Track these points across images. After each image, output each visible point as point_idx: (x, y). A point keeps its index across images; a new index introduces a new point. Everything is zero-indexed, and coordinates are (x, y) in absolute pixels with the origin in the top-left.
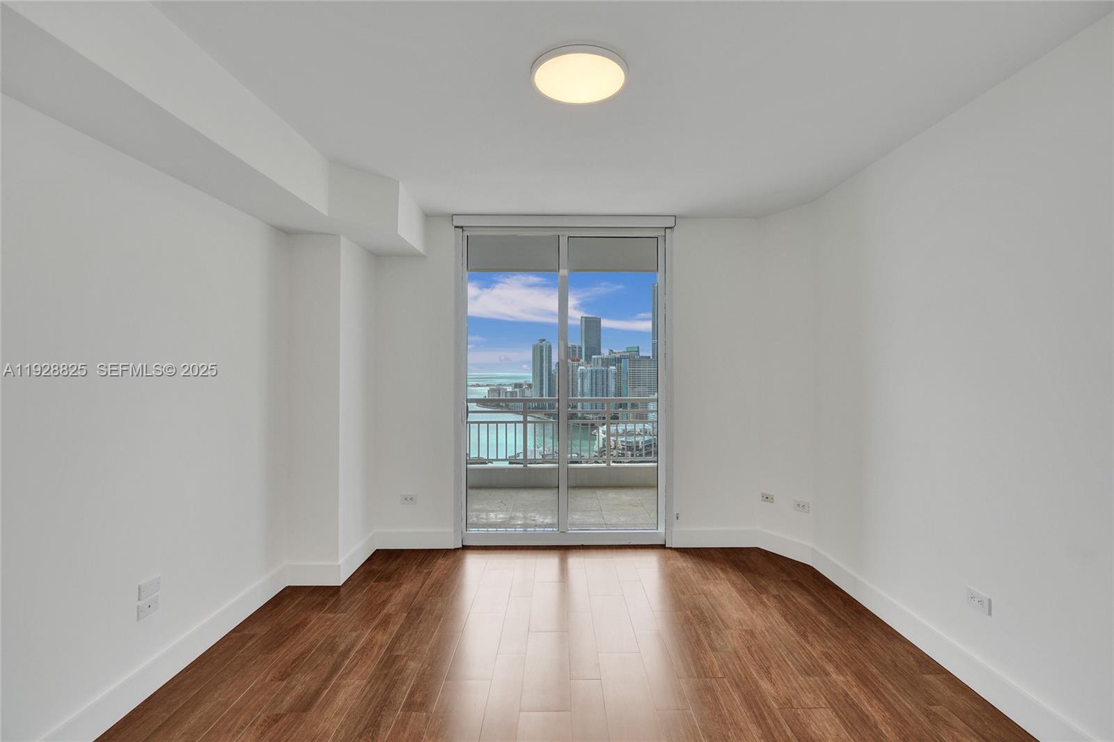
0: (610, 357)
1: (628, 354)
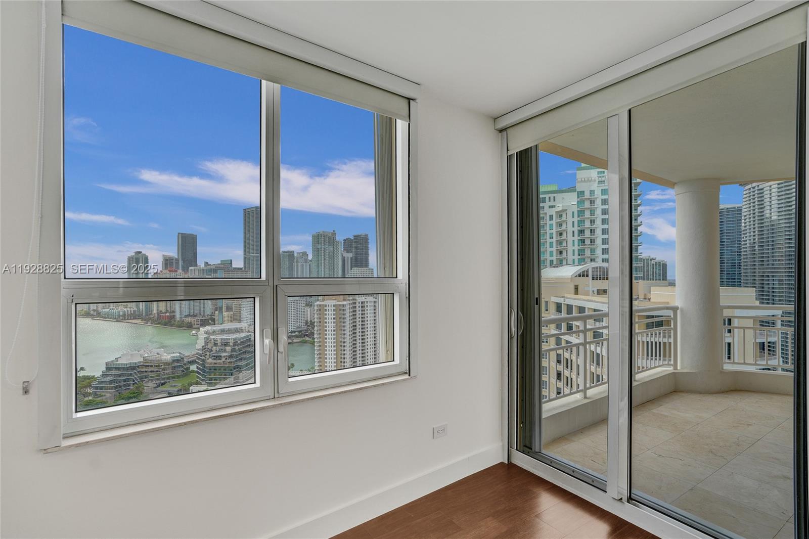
0: (206, 268)
1: (223, 266)
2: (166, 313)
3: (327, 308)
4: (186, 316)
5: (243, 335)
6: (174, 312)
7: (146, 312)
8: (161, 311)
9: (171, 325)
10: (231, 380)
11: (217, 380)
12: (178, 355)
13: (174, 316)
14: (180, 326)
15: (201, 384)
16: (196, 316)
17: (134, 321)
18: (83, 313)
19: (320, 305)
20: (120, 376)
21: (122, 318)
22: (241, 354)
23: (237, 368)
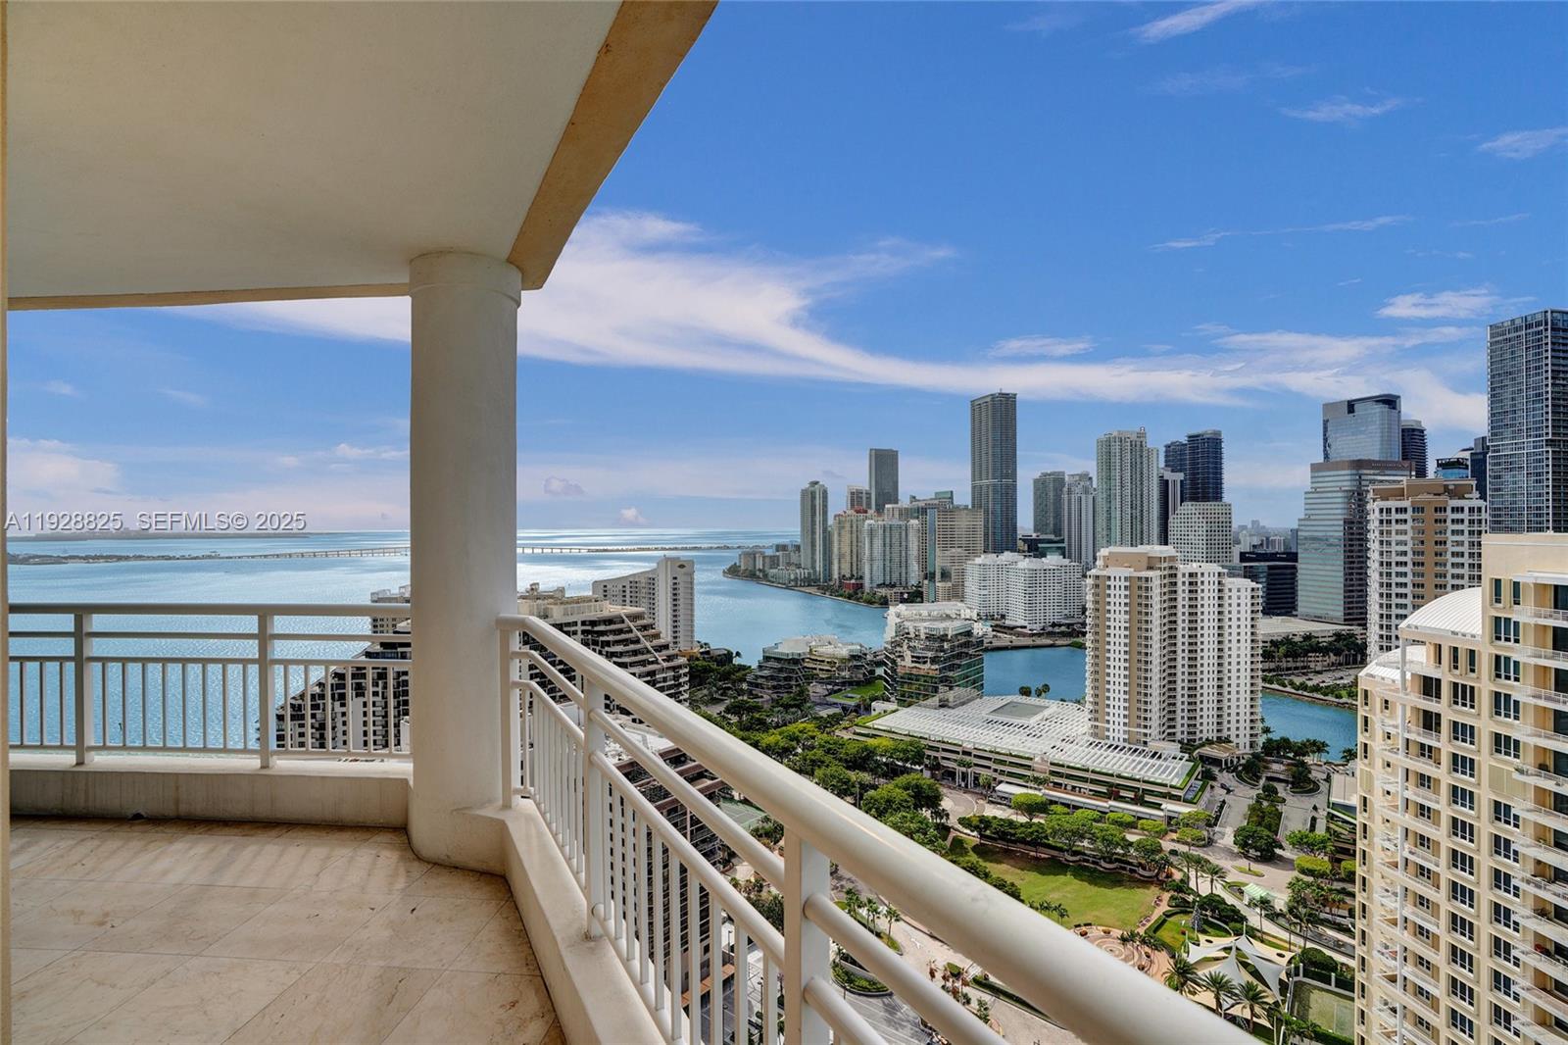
0: (911, 506)
1: (939, 502)
2: (851, 579)
3: (1112, 583)
4: (879, 586)
5: (957, 623)
6: (861, 578)
7: (825, 576)
8: (844, 576)
9: (858, 600)
10: (935, 700)
11: (912, 697)
12: (859, 647)
13: (861, 586)
14: (870, 602)
15: (888, 700)
16: (894, 586)
17: (808, 590)
18: (747, 573)
19: (1097, 577)
20: (780, 670)
21: (793, 583)
22: (953, 656)
23: (947, 681)
